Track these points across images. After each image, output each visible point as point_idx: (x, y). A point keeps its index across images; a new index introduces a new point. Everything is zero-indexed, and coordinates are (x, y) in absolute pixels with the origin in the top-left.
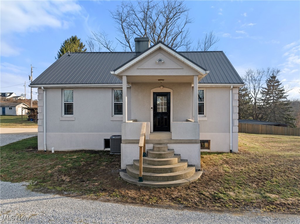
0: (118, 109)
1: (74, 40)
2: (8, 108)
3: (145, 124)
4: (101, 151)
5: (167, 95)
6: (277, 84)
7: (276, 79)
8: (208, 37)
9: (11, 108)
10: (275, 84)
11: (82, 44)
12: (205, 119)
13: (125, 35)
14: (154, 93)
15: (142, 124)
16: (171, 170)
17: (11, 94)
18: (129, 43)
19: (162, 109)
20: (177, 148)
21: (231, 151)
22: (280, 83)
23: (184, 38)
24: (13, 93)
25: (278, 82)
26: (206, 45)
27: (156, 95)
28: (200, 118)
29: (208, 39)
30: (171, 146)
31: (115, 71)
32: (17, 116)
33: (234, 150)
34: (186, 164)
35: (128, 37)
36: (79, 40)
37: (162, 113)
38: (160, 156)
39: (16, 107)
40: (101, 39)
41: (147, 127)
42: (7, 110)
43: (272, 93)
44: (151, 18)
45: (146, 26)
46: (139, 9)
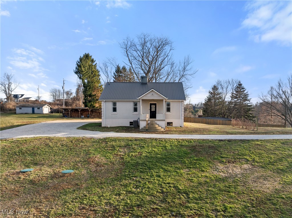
0: (135, 110)
1: (87, 56)
2: (37, 108)
3: (148, 115)
4: (128, 127)
5: (155, 104)
6: (243, 90)
7: (242, 86)
8: (186, 59)
9: (39, 108)
10: (242, 90)
11: (93, 59)
12: (171, 114)
13: (129, 59)
14: (150, 104)
15: (146, 115)
16: (156, 128)
17: (22, 95)
18: (131, 64)
19: (153, 110)
20: (158, 122)
21: (181, 127)
22: (245, 89)
23: (170, 59)
24: (24, 95)
25: (244, 88)
26: (185, 64)
27: (151, 104)
28: (168, 113)
29: (186, 60)
30: (156, 122)
31: (138, 97)
32: (43, 114)
33: (182, 126)
34: (160, 127)
35: (131, 61)
36: (91, 56)
37: (153, 111)
38: (152, 124)
39: (43, 107)
40: (113, 63)
41: (148, 116)
42: (36, 110)
43: (239, 97)
44: (146, 46)
45: (143, 54)
46: (139, 43)
